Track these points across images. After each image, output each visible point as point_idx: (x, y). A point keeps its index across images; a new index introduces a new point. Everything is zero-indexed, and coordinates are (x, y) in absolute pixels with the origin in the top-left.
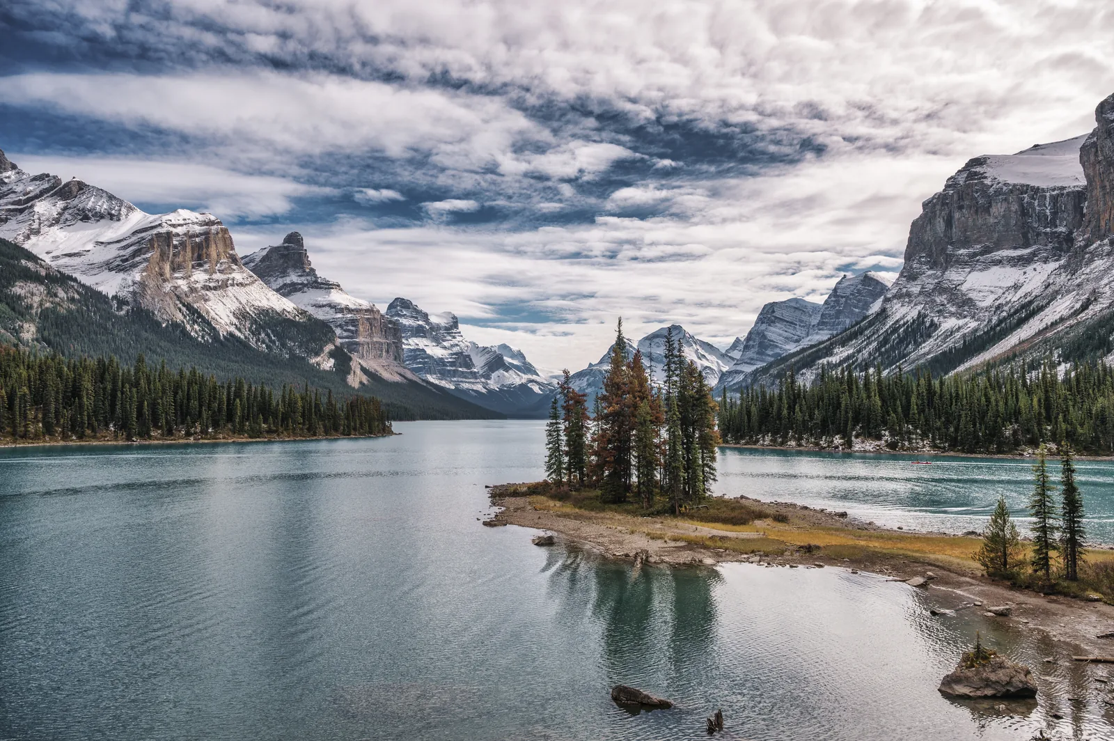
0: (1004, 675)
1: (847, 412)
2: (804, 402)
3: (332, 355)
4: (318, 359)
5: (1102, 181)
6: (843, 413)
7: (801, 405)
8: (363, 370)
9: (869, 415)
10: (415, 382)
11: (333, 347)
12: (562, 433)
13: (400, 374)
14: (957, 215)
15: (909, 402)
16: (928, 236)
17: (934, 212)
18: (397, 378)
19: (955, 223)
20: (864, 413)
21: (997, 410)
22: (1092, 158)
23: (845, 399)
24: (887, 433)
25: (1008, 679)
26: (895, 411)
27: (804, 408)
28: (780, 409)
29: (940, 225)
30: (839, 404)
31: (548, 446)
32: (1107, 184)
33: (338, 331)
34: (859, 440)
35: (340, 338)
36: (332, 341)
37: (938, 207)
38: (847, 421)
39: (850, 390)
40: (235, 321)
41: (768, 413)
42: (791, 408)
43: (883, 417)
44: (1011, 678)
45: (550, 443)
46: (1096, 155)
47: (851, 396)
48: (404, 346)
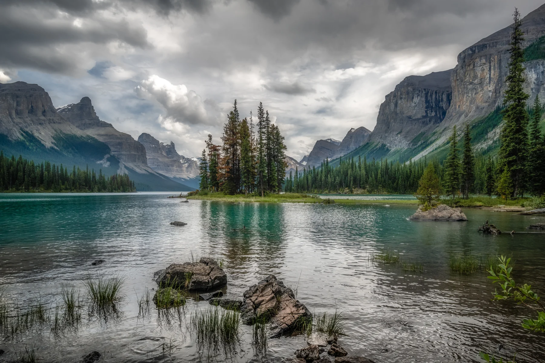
0: (447, 213)
1: (350, 177)
2: (332, 174)
3: (108, 160)
4: (101, 162)
5: (458, 88)
6: (349, 178)
7: (331, 175)
8: (126, 167)
9: (360, 178)
10: (153, 174)
11: (109, 156)
12: (208, 168)
13: (145, 170)
14: (399, 102)
15: (377, 172)
16: (387, 111)
17: (390, 100)
18: (144, 172)
19: (399, 105)
20: (358, 177)
21: (415, 175)
22: (455, 78)
23: (350, 172)
24: (368, 186)
25: (449, 215)
26: (371, 176)
27: (332, 176)
28: (321, 177)
29: (392, 106)
30: (347, 174)
31: (201, 175)
32: (460, 90)
33: (112, 149)
34: (355, 190)
35: (114, 152)
36: (109, 153)
37: (392, 98)
38: (350, 181)
39: (352, 168)
40: (54, 141)
41: (316, 179)
42: (326, 176)
43: (366, 179)
44: (452, 214)
45: (202, 173)
46: (457, 77)
47: (352, 170)
48: (147, 157)
